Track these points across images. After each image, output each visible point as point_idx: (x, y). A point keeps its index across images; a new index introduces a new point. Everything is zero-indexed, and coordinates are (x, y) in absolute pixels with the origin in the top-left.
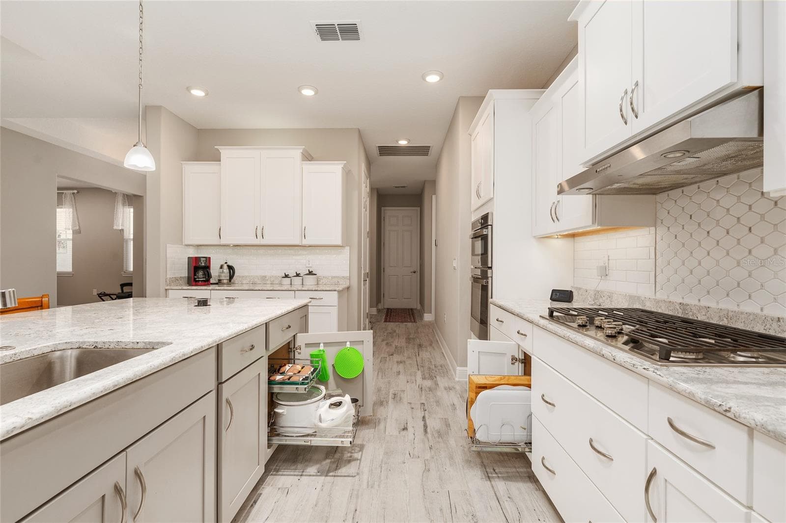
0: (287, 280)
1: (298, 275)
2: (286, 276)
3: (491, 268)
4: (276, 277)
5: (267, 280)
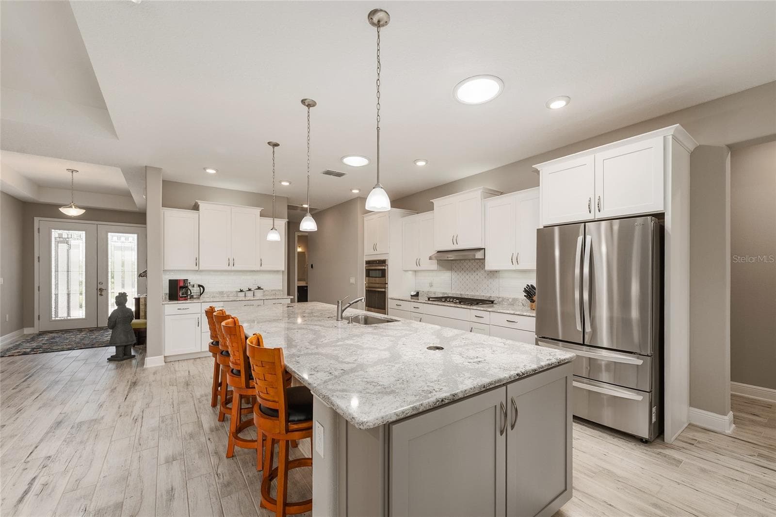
0: (242, 294)
1: (250, 290)
2: (241, 291)
3: (387, 284)
4: (232, 292)
5: (225, 294)
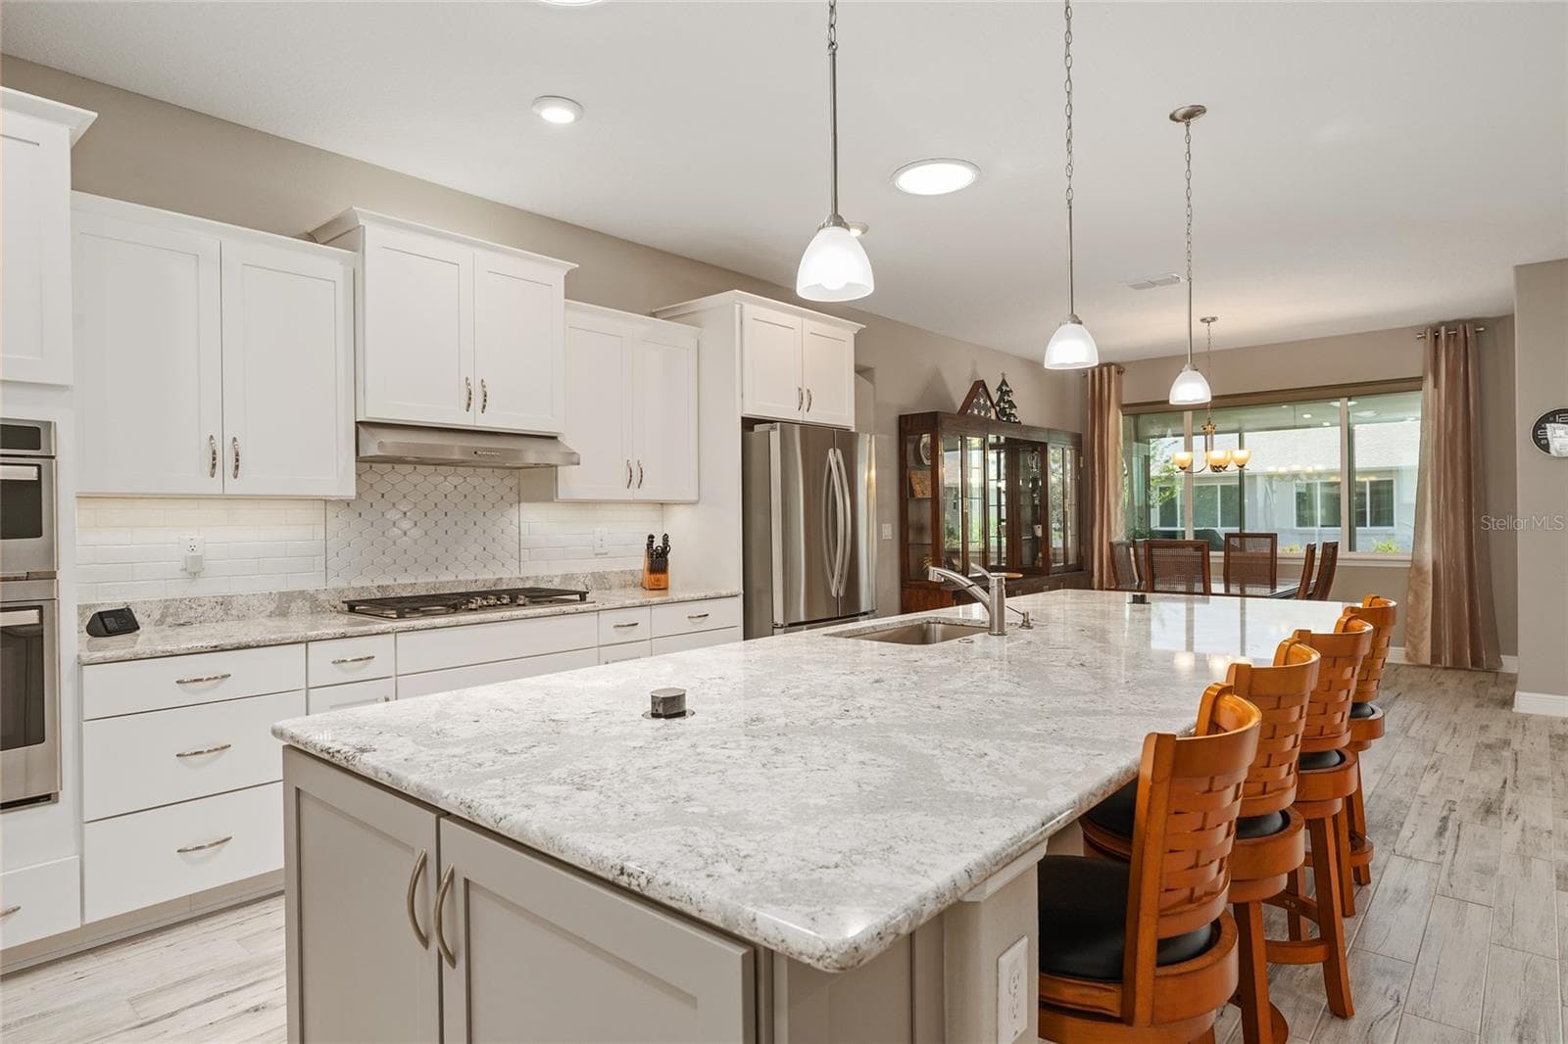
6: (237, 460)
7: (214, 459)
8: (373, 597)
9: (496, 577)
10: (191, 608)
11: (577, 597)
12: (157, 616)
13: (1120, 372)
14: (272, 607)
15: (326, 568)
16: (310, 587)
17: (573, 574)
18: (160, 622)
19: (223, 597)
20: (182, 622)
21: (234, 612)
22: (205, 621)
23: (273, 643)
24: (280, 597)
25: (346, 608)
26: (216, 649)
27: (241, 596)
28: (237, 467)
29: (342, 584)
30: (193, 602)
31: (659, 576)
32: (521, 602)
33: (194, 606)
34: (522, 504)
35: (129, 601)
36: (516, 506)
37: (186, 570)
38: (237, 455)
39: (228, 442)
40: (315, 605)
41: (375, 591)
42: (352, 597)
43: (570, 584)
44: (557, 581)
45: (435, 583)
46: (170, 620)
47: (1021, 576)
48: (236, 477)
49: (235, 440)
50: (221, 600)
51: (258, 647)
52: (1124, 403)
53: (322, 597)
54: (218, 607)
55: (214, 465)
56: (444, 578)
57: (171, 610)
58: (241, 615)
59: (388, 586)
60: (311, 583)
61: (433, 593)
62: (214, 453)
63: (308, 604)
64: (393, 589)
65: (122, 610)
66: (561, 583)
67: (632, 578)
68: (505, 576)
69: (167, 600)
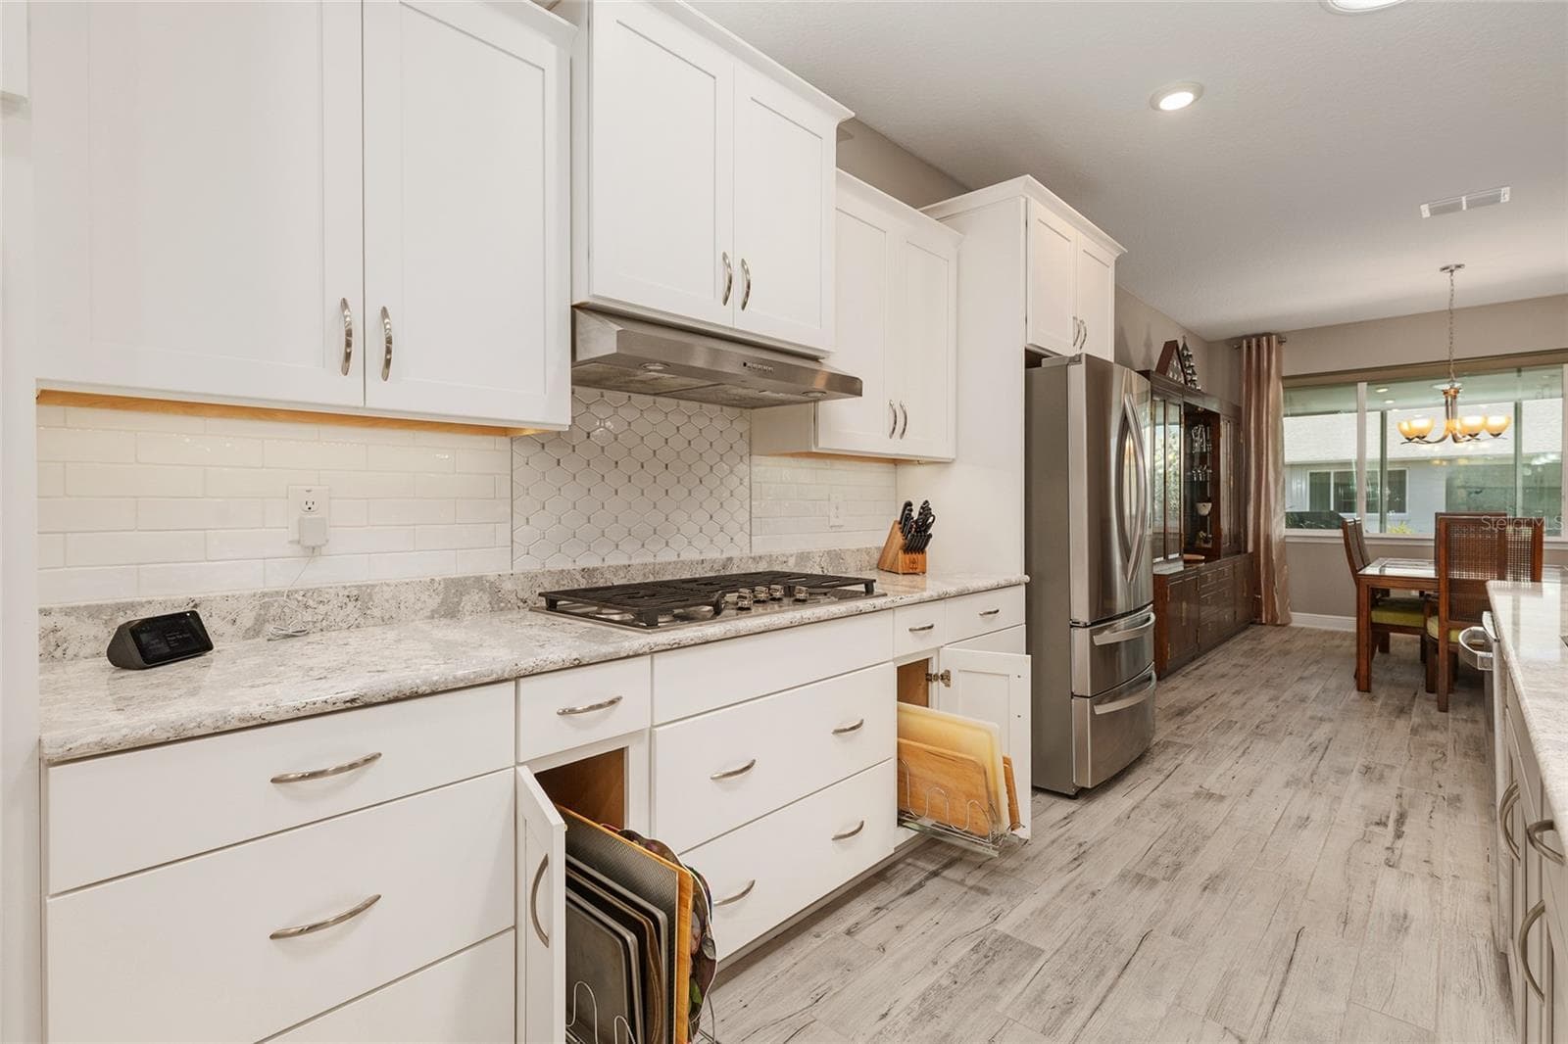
6: (389, 351)
7: (348, 344)
8: (576, 587)
9: (725, 556)
10: (307, 607)
11: (861, 588)
12: (247, 620)
13: (1280, 342)
14: (434, 602)
15: (512, 541)
16: (490, 572)
17: (809, 553)
18: (254, 631)
19: (359, 587)
20: (290, 632)
21: (377, 612)
22: (329, 628)
23: (462, 685)
24: (446, 588)
25: (543, 603)
26: (354, 705)
27: (388, 585)
28: (388, 362)
29: (535, 567)
30: (308, 598)
31: (914, 556)
32: (802, 596)
33: (311, 603)
34: (753, 457)
35: (197, 596)
36: (746, 459)
37: (299, 542)
38: (389, 341)
39: (374, 314)
40: (498, 599)
41: (579, 577)
42: (550, 586)
43: (805, 566)
44: (792, 561)
45: (654, 564)
46: (270, 628)
47: (1203, 558)
48: (386, 378)
49: (385, 313)
50: (355, 593)
51: (433, 693)
52: (1284, 374)
53: (508, 586)
54: (351, 605)
55: (348, 356)
56: (667, 556)
57: (272, 611)
58: (388, 616)
59: (595, 570)
60: (490, 563)
61: (651, 579)
62: (349, 333)
63: (486, 597)
64: (602, 574)
65: (184, 614)
66: (796, 564)
67: (868, 558)
68: (735, 553)
69: (264, 595)
